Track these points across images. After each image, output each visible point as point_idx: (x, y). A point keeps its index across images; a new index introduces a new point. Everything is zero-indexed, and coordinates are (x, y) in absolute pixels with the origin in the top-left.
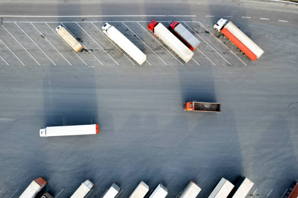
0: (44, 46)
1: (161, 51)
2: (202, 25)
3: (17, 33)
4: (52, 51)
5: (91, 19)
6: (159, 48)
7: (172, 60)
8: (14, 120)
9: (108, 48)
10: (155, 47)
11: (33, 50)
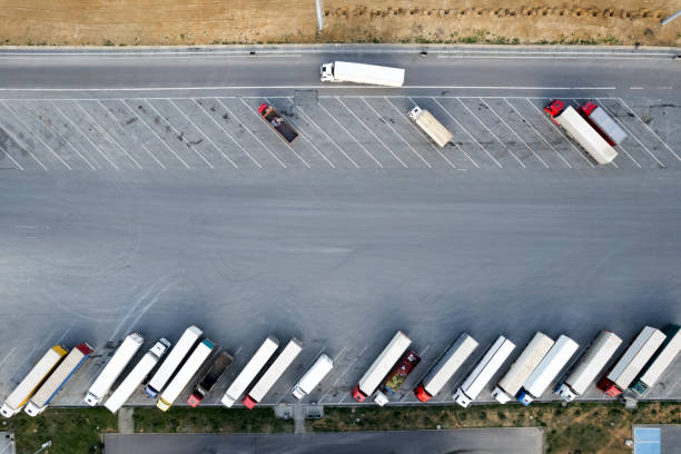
0: (386, 136)
1: (562, 146)
2: (624, 104)
3: (342, 115)
4: (398, 144)
5: (456, 92)
6: (559, 141)
7: (579, 160)
8: (351, 250)
9: (484, 140)
10: (554, 139)
11: (370, 143)
